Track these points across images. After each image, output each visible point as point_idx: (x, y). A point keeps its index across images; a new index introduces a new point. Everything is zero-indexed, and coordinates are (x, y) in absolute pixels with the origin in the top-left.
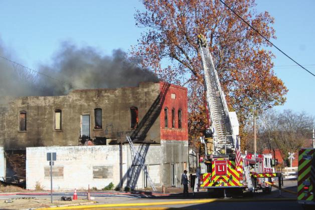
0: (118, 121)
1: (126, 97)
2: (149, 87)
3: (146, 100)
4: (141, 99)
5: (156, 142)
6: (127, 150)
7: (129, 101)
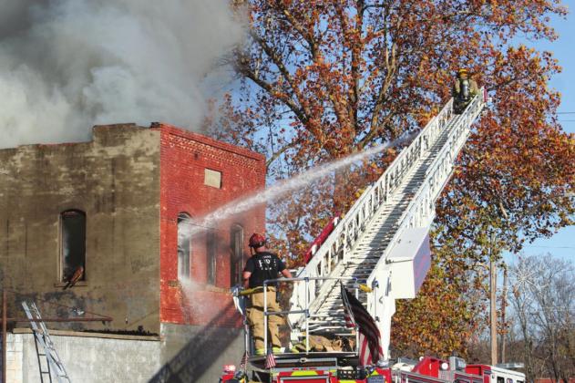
0: (21, 256)
1: (48, 175)
2: (123, 141)
3: (113, 186)
4: (96, 183)
5: (146, 329)
6: (24, 351)
7: (57, 190)
